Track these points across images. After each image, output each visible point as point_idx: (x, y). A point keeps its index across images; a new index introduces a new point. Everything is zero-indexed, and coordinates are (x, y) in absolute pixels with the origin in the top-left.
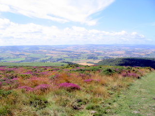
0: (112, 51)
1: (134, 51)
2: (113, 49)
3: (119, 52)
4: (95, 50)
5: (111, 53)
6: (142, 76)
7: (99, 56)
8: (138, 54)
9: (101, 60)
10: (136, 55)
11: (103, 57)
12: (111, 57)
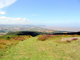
0: (13, 28)
1: (24, 28)
2: (14, 27)
3: (17, 29)
4: (4, 27)
5: (13, 29)
6: (24, 39)
7: (6, 31)
8: (26, 29)
9: (7, 33)
10: (25, 30)
11: (9, 31)
12: (13, 31)
